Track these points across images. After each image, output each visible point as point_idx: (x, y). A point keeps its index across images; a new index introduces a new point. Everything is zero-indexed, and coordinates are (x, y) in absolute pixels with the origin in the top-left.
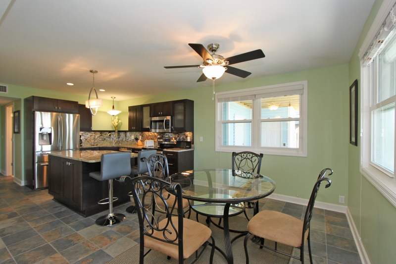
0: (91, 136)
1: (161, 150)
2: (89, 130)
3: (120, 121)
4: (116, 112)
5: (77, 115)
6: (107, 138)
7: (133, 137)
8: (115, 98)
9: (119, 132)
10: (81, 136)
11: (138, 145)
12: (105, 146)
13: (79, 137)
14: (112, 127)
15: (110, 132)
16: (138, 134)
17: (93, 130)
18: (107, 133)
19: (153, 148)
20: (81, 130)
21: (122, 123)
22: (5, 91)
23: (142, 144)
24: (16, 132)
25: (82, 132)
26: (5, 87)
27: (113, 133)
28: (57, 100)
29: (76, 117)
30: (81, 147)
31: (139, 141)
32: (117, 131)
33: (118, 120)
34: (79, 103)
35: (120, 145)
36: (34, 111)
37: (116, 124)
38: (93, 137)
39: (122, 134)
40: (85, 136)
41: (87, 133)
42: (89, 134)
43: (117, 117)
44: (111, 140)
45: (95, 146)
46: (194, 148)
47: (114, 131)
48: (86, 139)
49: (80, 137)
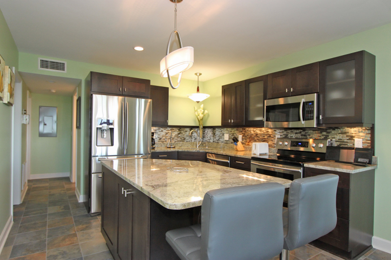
0: (167, 134)
1: (299, 166)
2: (164, 124)
3: (206, 112)
4: (202, 97)
5: (150, 100)
6: (188, 138)
7: (226, 137)
8: (200, 74)
9: (205, 127)
10: (153, 134)
11: (237, 151)
12: (186, 150)
13: (151, 134)
14: (195, 121)
15: (191, 128)
16: (236, 132)
17: (169, 124)
18: (188, 129)
19: (267, 157)
20: (153, 125)
21: (208, 115)
22: (64, 70)
23: (243, 149)
24: (78, 127)
25: (155, 128)
26: (63, 64)
27: (196, 129)
28: (123, 78)
29: (148, 104)
30: (152, 151)
31: (239, 143)
32: (201, 127)
33: (204, 109)
34: (152, 84)
35: (207, 149)
36: (92, 95)
37: (201, 116)
38: (169, 135)
39: (209, 132)
40: (160, 133)
41: (162, 129)
42: (165, 131)
43: (202, 106)
44: (193, 140)
45: (172, 150)
46: (376, 164)
47: (198, 127)
48: (160, 139)
49: (153, 136)
